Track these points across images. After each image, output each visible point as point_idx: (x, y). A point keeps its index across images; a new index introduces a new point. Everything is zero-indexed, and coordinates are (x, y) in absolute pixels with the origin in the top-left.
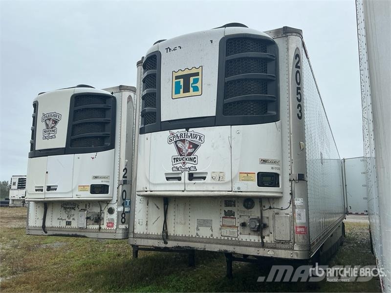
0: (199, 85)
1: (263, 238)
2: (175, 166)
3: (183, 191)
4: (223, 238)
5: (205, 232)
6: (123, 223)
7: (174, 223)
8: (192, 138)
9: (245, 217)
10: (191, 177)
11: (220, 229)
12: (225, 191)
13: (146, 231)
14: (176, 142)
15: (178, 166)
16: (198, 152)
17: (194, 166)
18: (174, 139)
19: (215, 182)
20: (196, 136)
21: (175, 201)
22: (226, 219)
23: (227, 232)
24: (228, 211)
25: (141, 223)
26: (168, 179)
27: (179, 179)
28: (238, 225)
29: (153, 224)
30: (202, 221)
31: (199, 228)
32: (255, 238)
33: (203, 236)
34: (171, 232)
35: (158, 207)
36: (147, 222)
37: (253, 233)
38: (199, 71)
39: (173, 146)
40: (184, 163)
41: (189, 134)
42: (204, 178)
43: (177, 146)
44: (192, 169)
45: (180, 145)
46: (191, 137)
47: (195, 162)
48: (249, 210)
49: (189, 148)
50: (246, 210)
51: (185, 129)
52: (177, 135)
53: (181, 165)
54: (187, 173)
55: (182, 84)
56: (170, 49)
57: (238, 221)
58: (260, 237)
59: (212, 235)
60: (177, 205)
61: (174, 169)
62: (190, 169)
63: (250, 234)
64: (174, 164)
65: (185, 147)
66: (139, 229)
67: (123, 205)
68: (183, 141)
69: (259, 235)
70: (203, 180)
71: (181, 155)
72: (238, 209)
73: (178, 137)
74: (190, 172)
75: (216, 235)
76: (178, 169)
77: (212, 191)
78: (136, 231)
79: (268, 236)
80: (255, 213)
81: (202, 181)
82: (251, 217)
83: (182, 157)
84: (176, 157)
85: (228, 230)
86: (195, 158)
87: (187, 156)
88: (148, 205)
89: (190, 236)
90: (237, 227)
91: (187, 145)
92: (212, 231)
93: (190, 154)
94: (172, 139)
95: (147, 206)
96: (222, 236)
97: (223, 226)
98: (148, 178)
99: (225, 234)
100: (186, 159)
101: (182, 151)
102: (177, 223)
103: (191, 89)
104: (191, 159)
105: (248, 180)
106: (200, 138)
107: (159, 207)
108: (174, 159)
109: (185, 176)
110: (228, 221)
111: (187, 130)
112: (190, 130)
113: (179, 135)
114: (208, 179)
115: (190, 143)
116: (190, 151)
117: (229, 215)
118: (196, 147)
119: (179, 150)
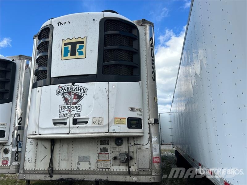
0: (83, 50)
1: (129, 167)
2: (62, 113)
3: (68, 134)
4: (98, 170)
5: (84, 166)
6: (16, 160)
7: (59, 160)
8: (77, 90)
9: (116, 152)
10: (75, 122)
11: (97, 162)
12: (103, 133)
13: (34, 167)
14: (63, 94)
15: (64, 113)
16: (82, 102)
17: (78, 113)
18: (62, 91)
19: (95, 125)
20: (80, 89)
21: (60, 142)
22: (101, 155)
23: (102, 165)
24: (103, 148)
25: (30, 161)
26: (55, 124)
27: (65, 124)
28: (110, 158)
29: (41, 161)
30: (82, 157)
31: (80, 163)
32: (123, 168)
33: (82, 169)
34: (56, 167)
35: (45, 147)
36: (36, 160)
37: (122, 164)
38: (84, 40)
39: (61, 97)
40: (70, 111)
41: (75, 88)
42: (86, 123)
43: (64, 97)
44: (76, 115)
45: (67, 96)
46: (76, 90)
47: (79, 110)
48: (119, 147)
49: (74, 98)
50: (117, 147)
51: (71, 84)
52: (64, 88)
53: (67, 112)
54: (72, 119)
55: (70, 49)
56: (61, 23)
57: (111, 156)
58: (127, 167)
59: (90, 168)
60: (62, 145)
61: (61, 116)
62: (74, 116)
63: (119, 165)
64: (61, 111)
65: (71, 98)
66: (28, 166)
67: (17, 146)
68: (70, 93)
69: (126, 166)
70: (85, 124)
71: (67, 104)
72: (110, 146)
73: (65, 90)
74: (75, 118)
75: (93, 168)
76: (64, 116)
77: (93, 133)
78: (25, 168)
79: (133, 165)
80: (124, 148)
81: (85, 125)
82: (120, 152)
83: (68, 106)
84: (63, 106)
85: (103, 163)
86: (79, 106)
87: (73, 105)
88: (37, 146)
89: (72, 170)
90: (110, 160)
91: (73, 96)
92: (90, 164)
93: (75, 103)
94: (60, 91)
96: (98, 168)
97: (99, 160)
98: (38, 124)
99: (100, 167)
100: (72, 108)
101: (68, 101)
102: (61, 159)
103: (77, 53)
104: (76, 108)
105: (120, 124)
106: (84, 91)
107: (47, 148)
108: (61, 107)
109: (70, 121)
110: (103, 156)
111: (73, 84)
112: (76, 84)
113: (66, 88)
114: (90, 123)
115: (75, 95)
116: (75, 101)
117: (104, 151)
118: (80, 97)
119: (66, 100)
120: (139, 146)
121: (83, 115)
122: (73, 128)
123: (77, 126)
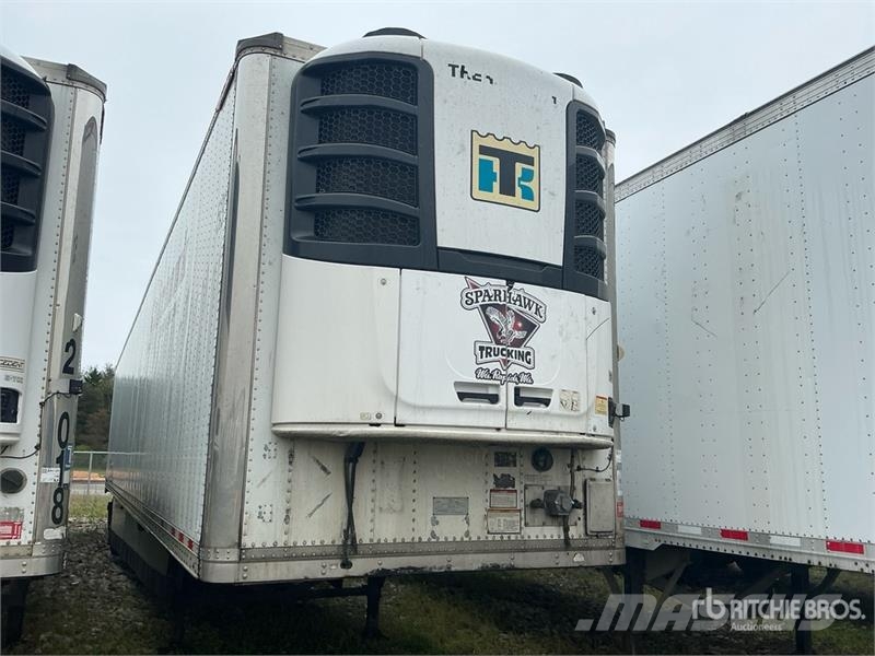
0: (533, 185)
1: (566, 530)
2: (484, 366)
4: (490, 537)
5: (452, 528)
6: (57, 522)
7: (373, 511)
8: (520, 305)
9: (536, 488)
10: (519, 401)
11: (486, 517)
13: (285, 538)
14: (484, 307)
15: (492, 367)
16: (536, 342)
17: (527, 371)
18: (480, 299)
19: (566, 413)
20: (529, 303)
22: (497, 495)
23: (500, 523)
24: (503, 475)
25: (267, 517)
26: (462, 396)
27: (494, 399)
28: (521, 505)
29: (311, 515)
30: (447, 501)
31: (438, 518)
32: (552, 533)
33: (446, 538)
34: (364, 534)
35: (324, 469)
36: (288, 511)
37: (549, 521)
38: (533, 153)
39: (477, 316)
40: (506, 362)
41: (514, 296)
42: (547, 402)
43: (487, 318)
44: (523, 378)
45: (495, 316)
46: (518, 303)
47: (529, 363)
48: (543, 473)
49: (516, 327)
50: (536, 473)
51: (504, 282)
52: (486, 291)
53: (498, 366)
54: (512, 386)
55: (496, 168)
56: (463, 72)
57: (518, 500)
58: (562, 528)
59: (467, 534)
61: (481, 374)
62: (519, 379)
63: (544, 524)
64: (480, 360)
65: (508, 325)
66: (258, 534)
67: (60, 461)
68: (502, 309)
69: (560, 526)
70: (543, 405)
71: (498, 343)
72: (521, 471)
73: (490, 297)
74: (520, 385)
75: (477, 532)
76: (491, 375)
78: (247, 542)
79: (576, 524)
80: (555, 478)
81: (542, 408)
82: (547, 488)
83: (501, 347)
84: (485, 345)
85: (503, 518)
86: (528, 353)
87: (513, 345)
88: (290, 463)
89: (417, 540)
90: (520, 511)
91: (512, 320)
92: (468, 523)
93: (518, 343)
94: (474, 297)
95: (288, 466)
96: (488, 533)
97: (491, 510)
99: (496, 529)
100: (510, 354)
101: (500, 334)
102: (381, 509)
103: (518, 190)
104: (521, 356)
105: (602, 412)
106: (537, 309)
107: (329, 469)
108: (481, 348)
109: (506, 393)
110: (503, 499)
111: (510, 282)
112: (517, 285)
113: (491, 293)
114: (554, 406)
115: (518, 317)
116: (518, 335)
117: (504, 484)
118: (530, 328)
119: (493, 328)
120: (588, 474)
121: (540, 380)
122: (517, 412)
123: (526, 408)
